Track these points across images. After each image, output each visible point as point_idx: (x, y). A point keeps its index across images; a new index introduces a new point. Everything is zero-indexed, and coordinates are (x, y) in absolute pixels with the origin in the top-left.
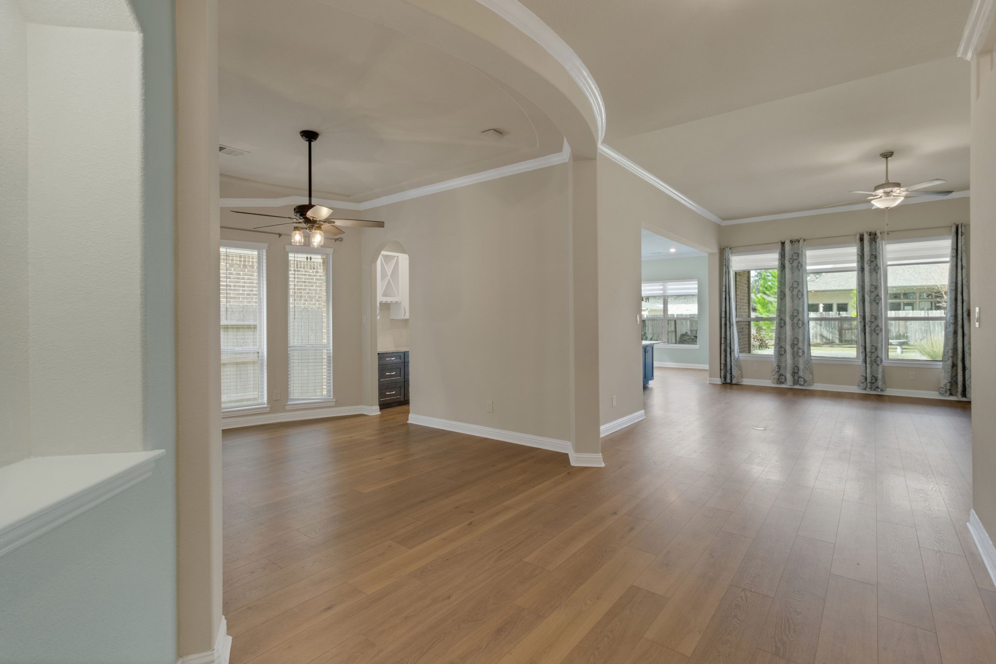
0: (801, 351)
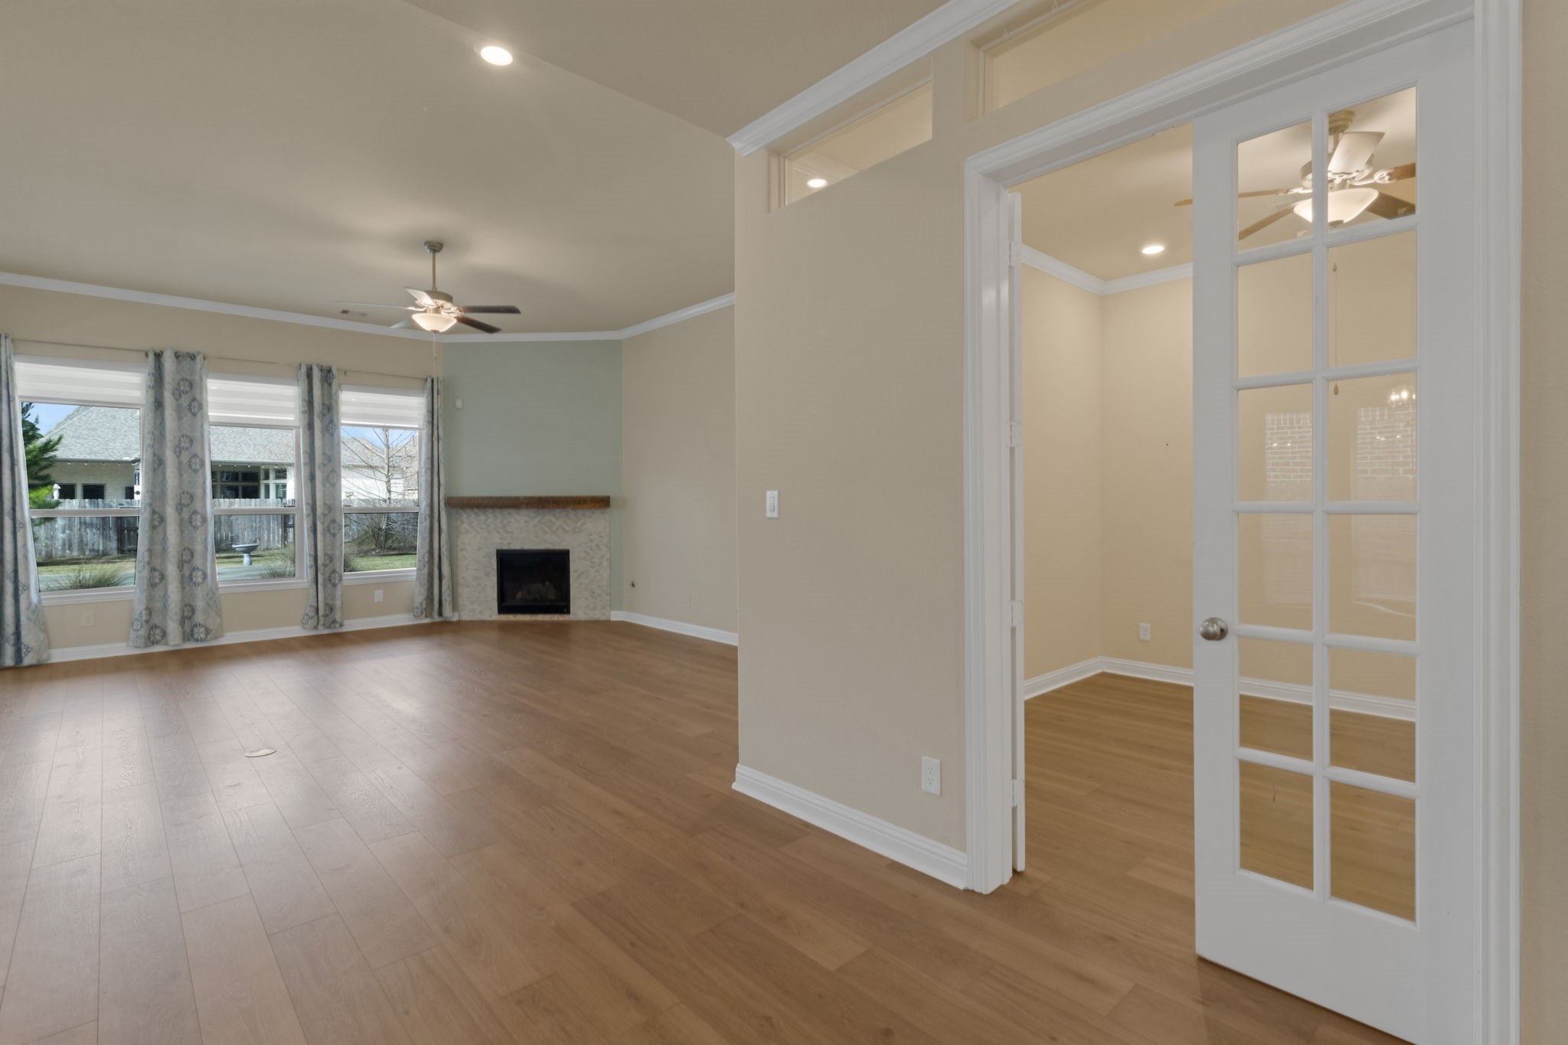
0: (200, 573)
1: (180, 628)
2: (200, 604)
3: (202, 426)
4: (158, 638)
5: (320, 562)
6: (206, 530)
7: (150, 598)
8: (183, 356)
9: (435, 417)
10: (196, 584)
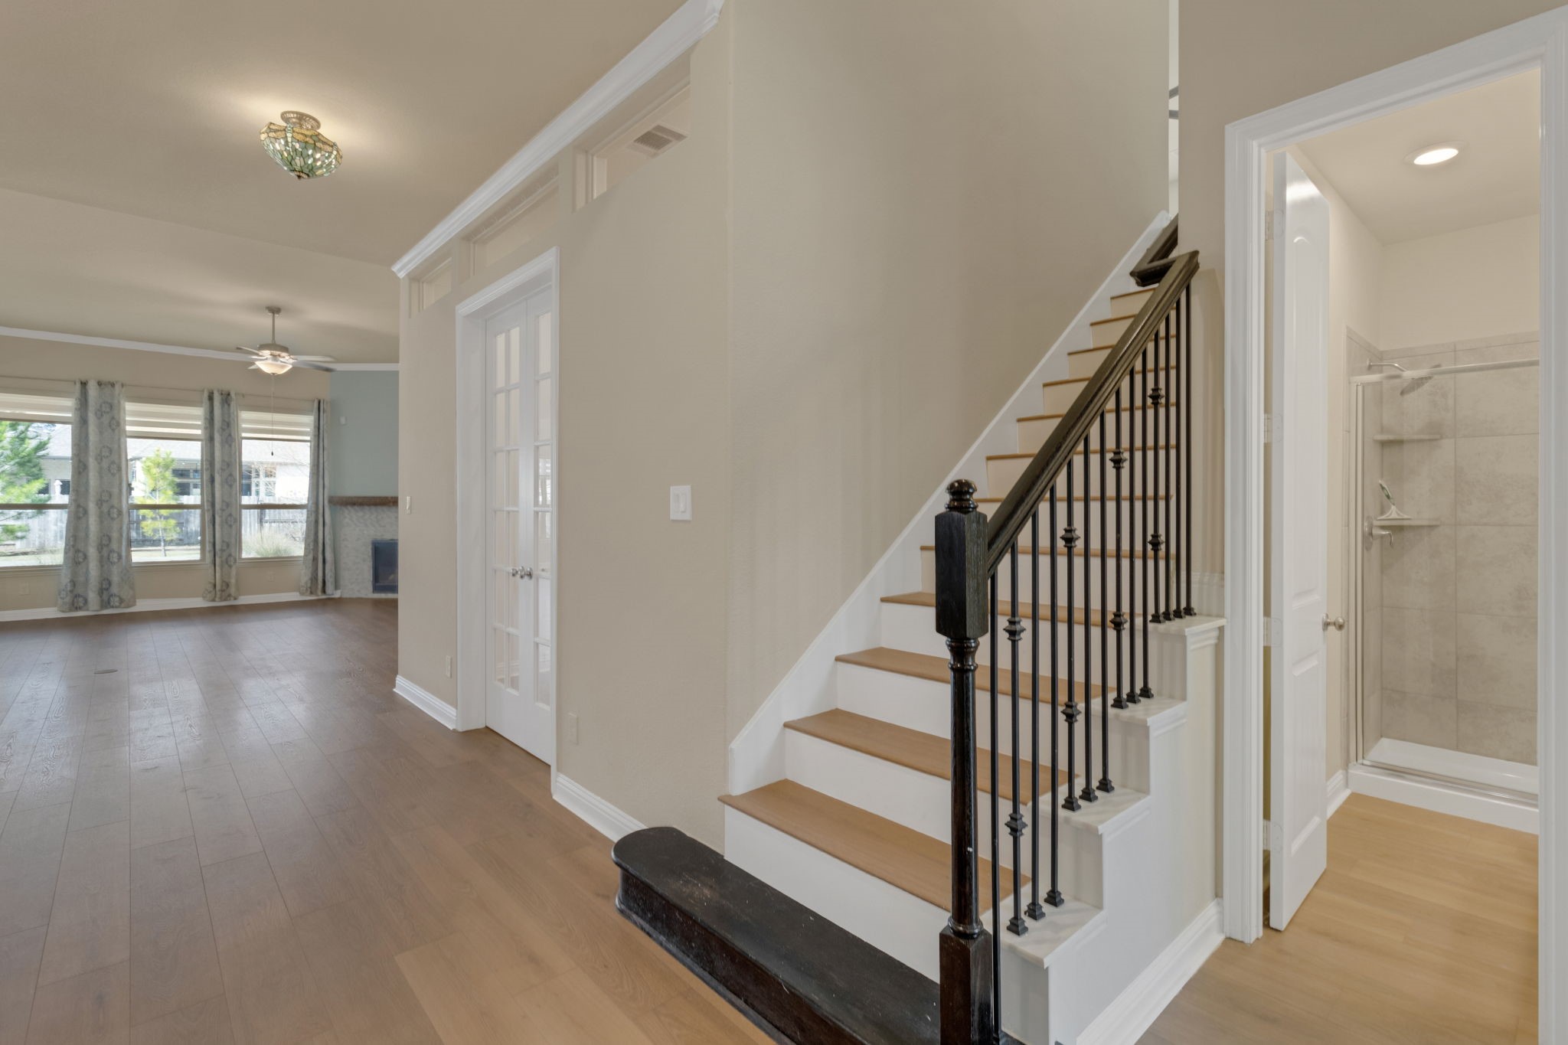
0: (115, 555)
1: (99, 598)
2: (115, 579)
3: (119, 439)
4: (81, 604)
5: (218, 547)
6: (121, 521)
7: (74, 574)
8: (105, 384)
9: (321, 431)
10: (112, 563)
